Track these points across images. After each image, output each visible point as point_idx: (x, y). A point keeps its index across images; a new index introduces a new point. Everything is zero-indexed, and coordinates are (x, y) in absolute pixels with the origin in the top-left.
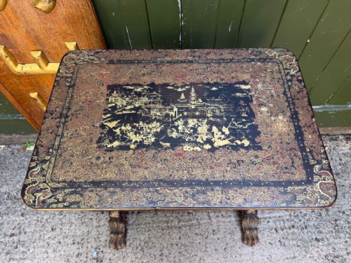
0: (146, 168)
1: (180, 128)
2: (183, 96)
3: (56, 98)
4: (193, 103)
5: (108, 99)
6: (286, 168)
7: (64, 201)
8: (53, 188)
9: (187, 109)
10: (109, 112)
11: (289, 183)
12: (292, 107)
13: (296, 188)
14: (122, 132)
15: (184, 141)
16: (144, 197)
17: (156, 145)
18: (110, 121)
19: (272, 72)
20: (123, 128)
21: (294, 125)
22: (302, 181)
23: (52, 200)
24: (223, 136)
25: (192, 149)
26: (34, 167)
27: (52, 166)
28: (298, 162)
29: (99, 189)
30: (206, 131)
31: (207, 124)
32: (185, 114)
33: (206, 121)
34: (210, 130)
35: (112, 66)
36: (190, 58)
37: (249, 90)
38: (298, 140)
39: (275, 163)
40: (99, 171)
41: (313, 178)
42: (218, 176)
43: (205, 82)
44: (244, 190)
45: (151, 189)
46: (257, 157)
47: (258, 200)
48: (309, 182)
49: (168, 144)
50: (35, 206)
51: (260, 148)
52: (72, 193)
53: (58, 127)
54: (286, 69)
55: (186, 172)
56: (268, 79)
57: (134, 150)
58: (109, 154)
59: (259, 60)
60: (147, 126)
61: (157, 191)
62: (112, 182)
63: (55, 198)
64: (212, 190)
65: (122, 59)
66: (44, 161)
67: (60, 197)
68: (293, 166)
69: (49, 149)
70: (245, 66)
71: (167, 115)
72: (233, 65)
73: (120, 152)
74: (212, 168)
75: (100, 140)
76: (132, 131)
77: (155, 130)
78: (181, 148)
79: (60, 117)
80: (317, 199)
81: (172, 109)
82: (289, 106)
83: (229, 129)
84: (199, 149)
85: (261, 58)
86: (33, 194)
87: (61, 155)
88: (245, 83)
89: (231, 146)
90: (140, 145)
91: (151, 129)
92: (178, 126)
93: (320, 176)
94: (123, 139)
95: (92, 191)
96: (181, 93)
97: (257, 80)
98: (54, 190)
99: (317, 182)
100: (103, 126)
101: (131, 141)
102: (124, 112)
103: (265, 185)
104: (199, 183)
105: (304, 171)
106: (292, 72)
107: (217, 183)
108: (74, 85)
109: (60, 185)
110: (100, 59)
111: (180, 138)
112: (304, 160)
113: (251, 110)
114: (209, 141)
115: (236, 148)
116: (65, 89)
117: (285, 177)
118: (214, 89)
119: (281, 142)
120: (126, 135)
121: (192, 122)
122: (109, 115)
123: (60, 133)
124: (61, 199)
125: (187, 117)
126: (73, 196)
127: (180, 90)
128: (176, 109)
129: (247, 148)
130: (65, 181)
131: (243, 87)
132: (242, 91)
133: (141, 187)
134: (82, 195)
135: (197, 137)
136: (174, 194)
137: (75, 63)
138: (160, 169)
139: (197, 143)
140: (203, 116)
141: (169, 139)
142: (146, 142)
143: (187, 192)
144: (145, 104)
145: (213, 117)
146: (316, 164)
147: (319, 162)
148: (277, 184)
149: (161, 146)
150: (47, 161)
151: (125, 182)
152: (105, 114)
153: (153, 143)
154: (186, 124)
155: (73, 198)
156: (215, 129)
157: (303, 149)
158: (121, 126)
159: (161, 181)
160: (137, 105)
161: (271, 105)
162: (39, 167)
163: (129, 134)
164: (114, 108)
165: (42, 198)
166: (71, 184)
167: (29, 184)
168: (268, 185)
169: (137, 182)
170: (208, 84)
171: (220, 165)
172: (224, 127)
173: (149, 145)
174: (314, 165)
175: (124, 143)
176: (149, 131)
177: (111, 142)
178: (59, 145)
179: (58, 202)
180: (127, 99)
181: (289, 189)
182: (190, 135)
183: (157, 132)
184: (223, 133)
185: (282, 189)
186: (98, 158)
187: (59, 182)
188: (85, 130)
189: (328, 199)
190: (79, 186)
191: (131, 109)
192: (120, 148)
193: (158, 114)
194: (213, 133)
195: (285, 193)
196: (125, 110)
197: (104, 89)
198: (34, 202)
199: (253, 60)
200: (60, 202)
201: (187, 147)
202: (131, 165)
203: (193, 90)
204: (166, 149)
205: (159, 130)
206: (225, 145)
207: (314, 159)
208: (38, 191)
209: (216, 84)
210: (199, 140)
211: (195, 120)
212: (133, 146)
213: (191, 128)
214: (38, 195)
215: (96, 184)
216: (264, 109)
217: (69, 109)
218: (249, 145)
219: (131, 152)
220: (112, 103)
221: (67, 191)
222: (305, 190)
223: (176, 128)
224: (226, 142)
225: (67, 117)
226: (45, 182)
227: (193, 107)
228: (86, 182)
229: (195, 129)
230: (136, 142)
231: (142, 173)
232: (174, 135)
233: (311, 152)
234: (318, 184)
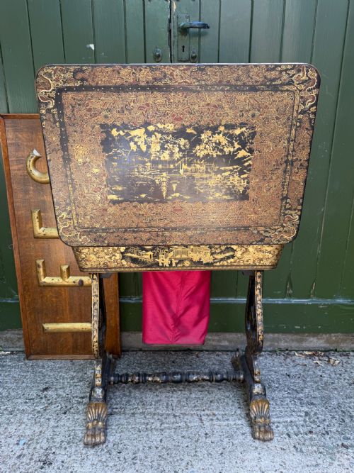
0: (208, 104)
1: (177, 149)
2: (174, 186)
3: (299, 184)
4: (164, 179)
5: (248, 183)
6: (79, 105)
7: (281, 72)
8: (292, 85)
9: (170, 171)
10: (246, 168)
11: (79, 89)
12: (69, 173)
13: (72, 85)
14: (233, 144)
15: (173, 134)
16: (209, 75)
17: (200, 131)
18: (245, 157)
19: (85, 215)
20: (232, 150)
21: (68, 152)
22: (66, 91)
23: (292, 72)
24: (136, 139)
25: (166, 126)
26: (312, 106)
27: (296, 108)
28: (68, 111)
29: (250, 83)
30: (152, 146)
31: (151, 154)
32: (172, 166)
33: (152, 158)
34: (149, 147)
35: (246, 224)
36: (167, 233)
37: (110, 193)
38: (66, 135)
39: (90, 110)
40: (252, 102)
41: (56, 94)
42: (142, 96)
43: (152, 204)
44: (119, 82)
45: (203, 83)
46: (106, 117)
47: (107, 72)
48: (60, 91)
49: (189, 131)
50: (307, 67)
51: (102, 126)
52: (274, 80)
53: (294, 150)
54: (70, 219)
55: (172, 101)
56: (90, 207)
57: (220, 125)
58: (244, 120)
59: (97, 230)
60: (209, 151)
61: (198, 81)
62: (239, 90)
63: (289, 74)
64: (148, 82)
65: (236, 232)
66: (303, 112)
67: (285, 76)
68: (73, 107)
69: (300, 126)
70: (112, 222)
71: (189, 164)
72: (124, 225)
73: (233, 123)
74: (148, 105)
75: (253, 135)
76: (223, 146)
77: (202, 147)
78: (177, 127)
79: (292, 161)
80: (55, 74)
81: (186, 171)
82: (72, 173)
83: (130, 147)
84: (159, 125)
85: (96, 233)
86: (309, 78)
87: (288, 119)
88: (114, 202)
89: (129, 129)
90: (214, 130)
91: (205, 148)
92: (179, 152)
93: (49, 96)
94: (231, 136)
95: (256, 82)
96: (176, 192)
97: (100, 205)
98: (291, 83)
99: (53, 90)
100: (251, 151)
101: (224, 135)
102: (231, 168)
103: (100, 87)
104: (159, 89)
105: (63, 101)
106: (64, 215)
107: (143, 89)
108: (282, 200)
109: (286, 87)
110: (258, 232)
111: (177, 138)
112: (63, 113)
113: (108, 171)
114: (149, 134)
115: (125, 127)
116: (291, 195)
117: (81, 95)
118: (143, 196)
119: (82, 132)
120: (229, 142)
121: (165, 156)
122: (246, 164)
123: (292, 143)
124: (284, 73)
125: (170, 162)
126: (273, 76)
127: (177, 195)
128: (181, 171)
129: (114, 126)
130: (282, 91)
131: (114, 197)
132: (116, 192)
133: (212, 85)
134: (265, 77)
135: (161, 139)
136: (182, 77)
137: (284, 227)
138: (195, 104)
139: (161, 132)
140: (155, 163)
141: (188, 136)
142: (209, 133)
143: (171, 80)
144: (210, 177)
145: (145, 162)
146: (52, 108)
147: (49, 111)
148: (89, 88)
149: (195, 129)
150: (300, 113)
151: (228, 90)
152: (250, 165)
153: (203, 133)
154: (172, 154)
155: (273, 74)
156: (144, 148)
157: (62, 125)
158: (234, 152)
159: (194, 91)
160: (219, 176)
161: (89, 175)
162: (307, 106)
163: (226, 142)
164: (241, 173)
165: (301, 74)
166: (276, 89)
167: (314, 88)
168: (98, 87)
169: (216, 90)
170: (149, 202)
171: (140, 108)
172: (135, 150)
173: (207, 130)
174: (53, 108)
175: (230, 131)
176: (207, 146)
177: (242, 133)
178: (291, 130)
179: (286, 70)
180: (229, 183)
181: (79, 84)
182: (167, 142)
183: (199, 145)
184: (136, 143)
185: (86, 83)
186: (253, 116)
187: (287, 90)
188: (268, 147)
189: (45, 74)
190: (268, 86)
191: (225, 171)
192: (233, 127)
193: (198, 166)
194: (146, 143)
195: (82, 80)
196: (231, 171)
197: (252, 194)
198: (308, 71)
199: (104, 230)
200: (283, 71)
201: (170, 127)
202: (223, 108)
203: (164, 194)
204: (190, 126)
205: (198, 147)
206: (134, 129)
207: (53, 115)
208: (305, 81)
209: (142, 201)
210: (159, 136)
211: (162, 159)
212: (222, 128)
213: (166, 149)
214: (305, 78)
215: (253, 89)
216: (96, 170)
217: (285, 172)
218: (112, 129)
219: (223, 123)
220: (244, 179)
221: (280, 82)
222: (64, 83)
223: (181, 150)
224: (133, 133)
225: (286, 162)
226: (300, 91)
227: (164, 174)
228: (263, 91)
229: (163, 148)
230: (219, 134)
231: (212, 99)
232: (182, 142)
233: (55, 122)
234: (52, 88)
